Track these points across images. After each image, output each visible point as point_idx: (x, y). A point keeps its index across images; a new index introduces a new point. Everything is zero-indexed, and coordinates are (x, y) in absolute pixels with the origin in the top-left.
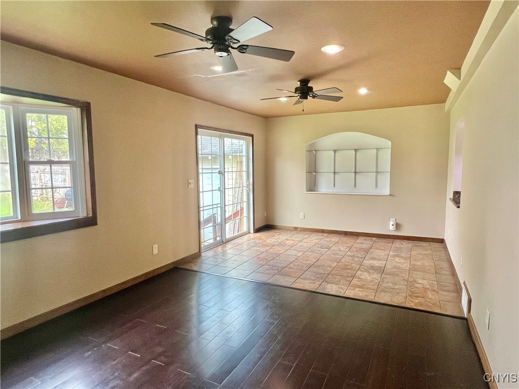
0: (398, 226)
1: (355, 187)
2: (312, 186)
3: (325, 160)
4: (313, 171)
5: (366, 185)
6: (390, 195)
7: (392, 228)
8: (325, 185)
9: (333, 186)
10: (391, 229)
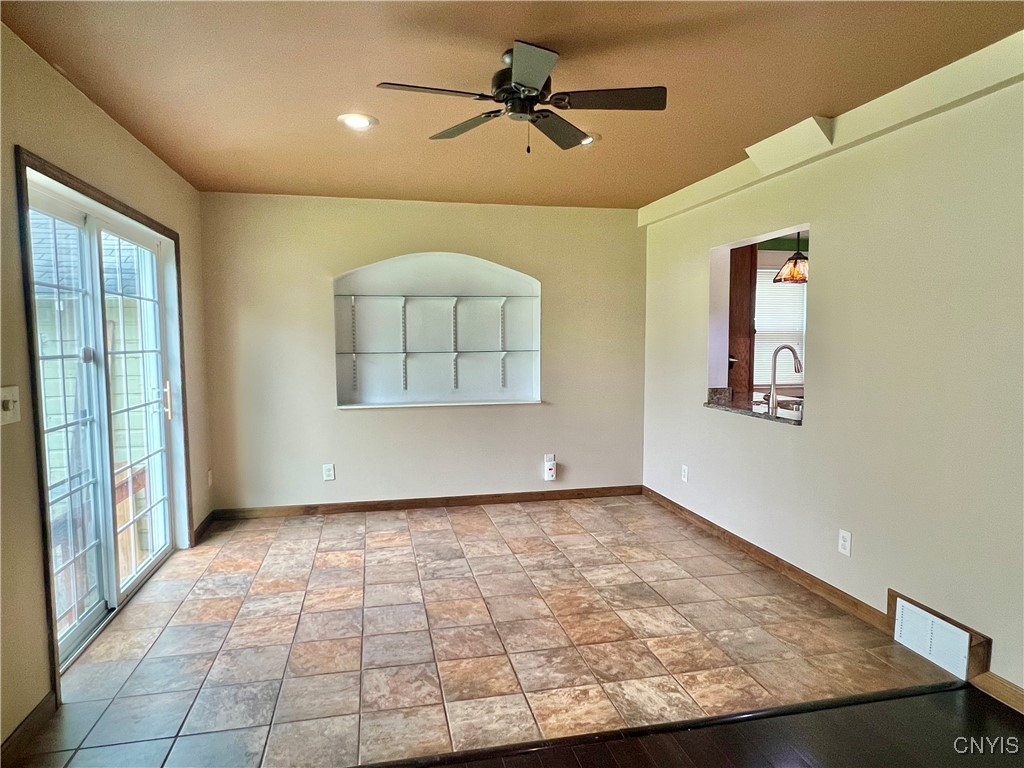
0: (560, 470)
1: (456, 387)
2: (349, 392)
3: (381, 321)
4: (349, 350)
5: (481, 383)
6: (543, 402)
7: (548, 475)
8: (381, 385)
9: (402, 386)
10: (545, 478)
